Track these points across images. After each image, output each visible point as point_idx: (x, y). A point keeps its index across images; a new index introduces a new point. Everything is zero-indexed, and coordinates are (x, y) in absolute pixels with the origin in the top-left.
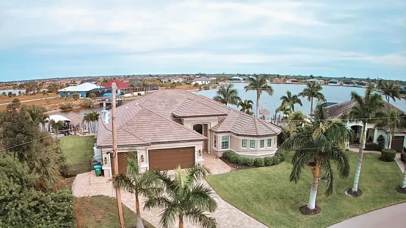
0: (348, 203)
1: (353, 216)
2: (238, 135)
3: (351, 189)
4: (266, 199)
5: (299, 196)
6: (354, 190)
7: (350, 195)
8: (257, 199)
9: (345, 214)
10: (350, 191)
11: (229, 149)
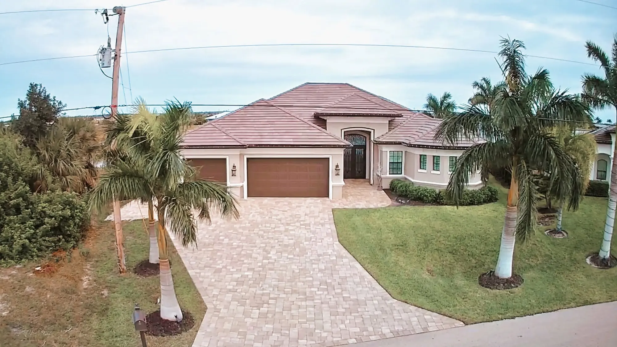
0: (584, 279)
1: (586, 303)
2: (410, 146)
3: (598, 253)
4: (420, 250)
5: (490, 254)
6: (602, 254)
7: (593, 265)
8: (402, 247)
9: (569, 296)
10: (595, 257)
11: (403, 175)
